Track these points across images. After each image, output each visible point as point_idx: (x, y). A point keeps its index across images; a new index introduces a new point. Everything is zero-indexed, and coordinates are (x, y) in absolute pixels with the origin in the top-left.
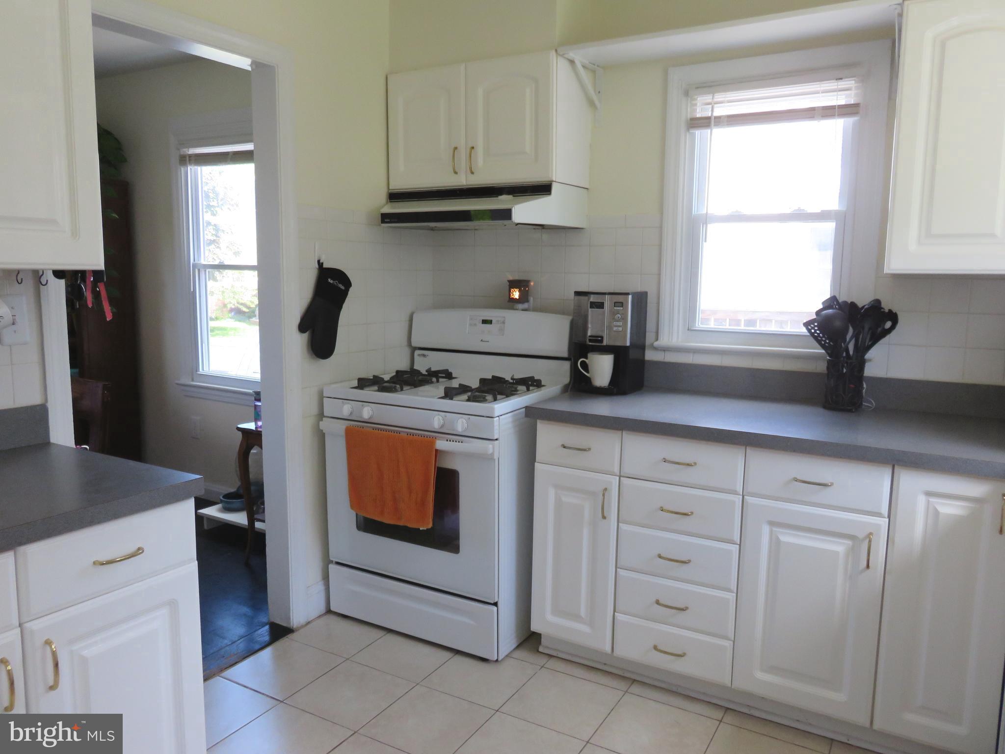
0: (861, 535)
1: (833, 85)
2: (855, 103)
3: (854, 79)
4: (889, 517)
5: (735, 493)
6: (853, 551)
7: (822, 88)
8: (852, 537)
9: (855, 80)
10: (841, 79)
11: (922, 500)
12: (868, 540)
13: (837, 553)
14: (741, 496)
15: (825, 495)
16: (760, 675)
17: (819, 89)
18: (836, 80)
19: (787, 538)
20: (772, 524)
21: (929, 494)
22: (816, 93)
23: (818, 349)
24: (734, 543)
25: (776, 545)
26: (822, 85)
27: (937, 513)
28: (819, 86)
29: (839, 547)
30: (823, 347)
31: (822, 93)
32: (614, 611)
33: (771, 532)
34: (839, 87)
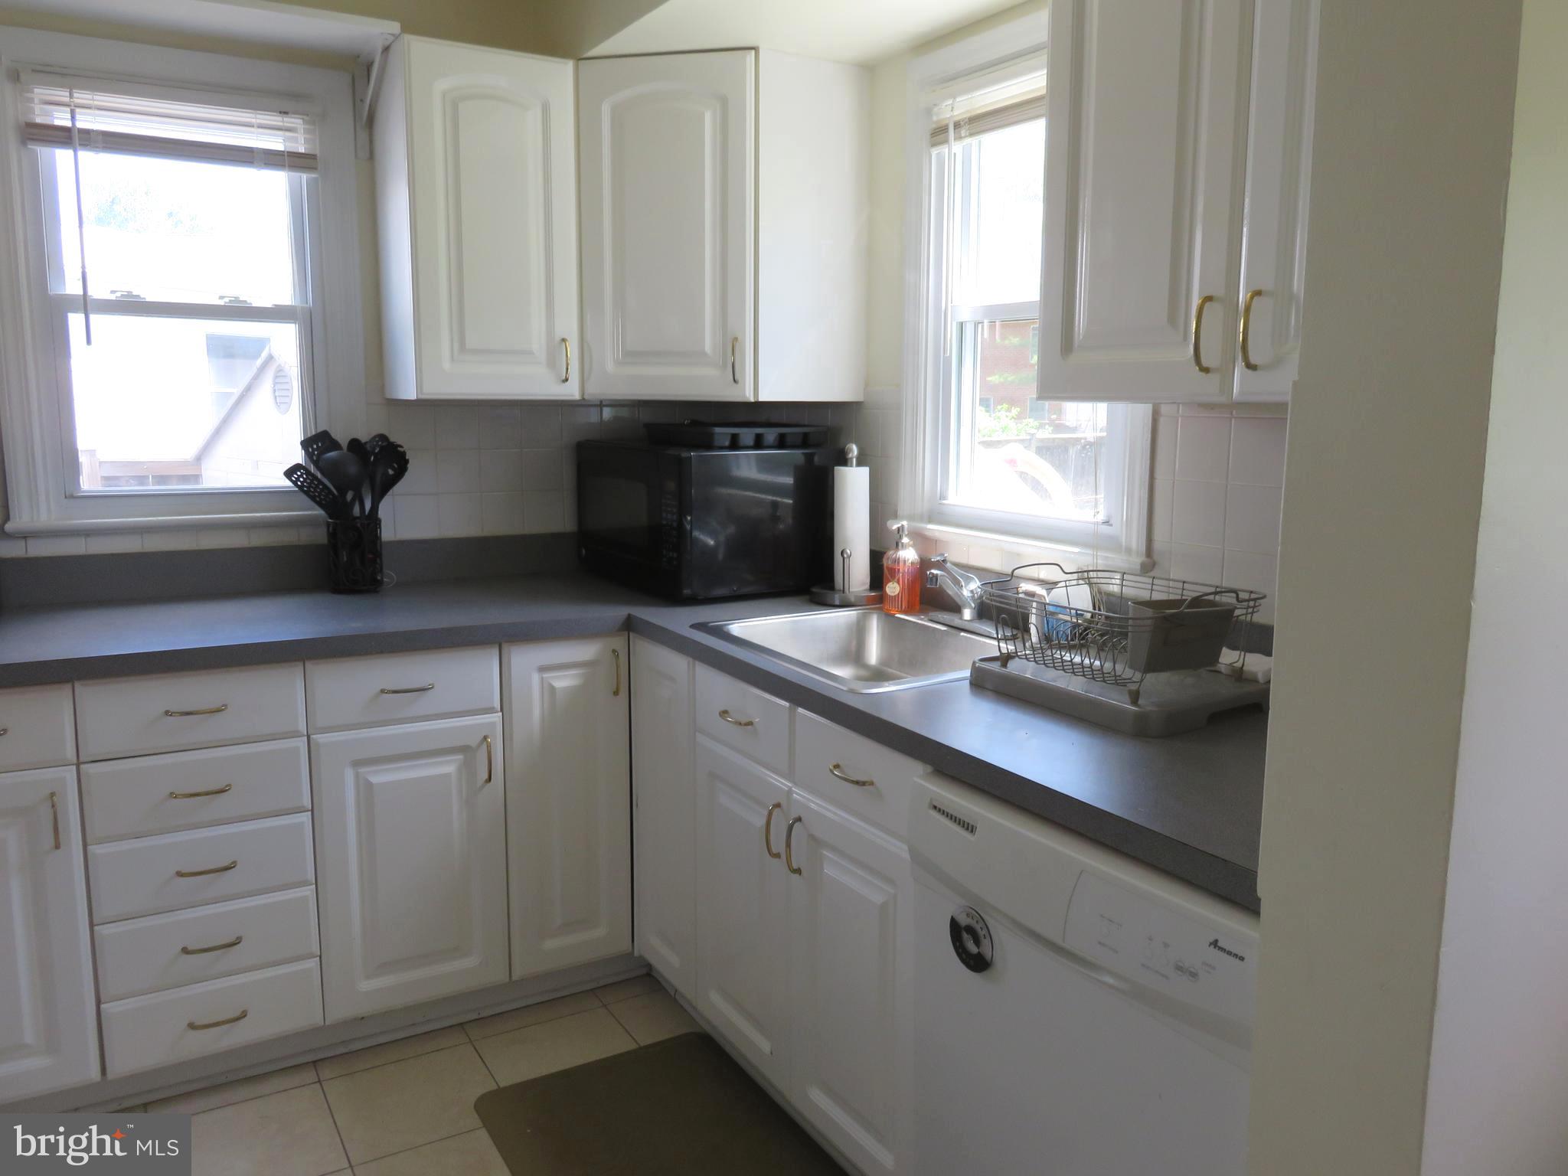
0: (473, 741)
1: (275, 120)
2: (307, 152)
3: (305, 117)
4: (502, 710)
5: (295, 734)
6: (468, 767)
7: (258, 121)
8: (464, 749)
9: (303, 119)
10: (286, 113)
11: (536, 678)
12: (484, 746)
13: (447, 776)
14: (306, 738)
15: (424, 704)
16: (366, 986)
17: (254, 120)
18: (280, 112)
19: (380, 777)
20: (357, 764)
21: (543, 669)
22: (250, 126)
23: (315, 510)
24: (303, 809)
25: (367, 792)
26: (258, 116)
27: (552, 689)
28: (253, 116)
29: (448, 767)
30: (320, 504)
31: (259, 127)
32: (98, 1003)
33: (357, 776)
34: (285, 124)
